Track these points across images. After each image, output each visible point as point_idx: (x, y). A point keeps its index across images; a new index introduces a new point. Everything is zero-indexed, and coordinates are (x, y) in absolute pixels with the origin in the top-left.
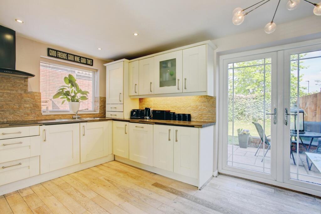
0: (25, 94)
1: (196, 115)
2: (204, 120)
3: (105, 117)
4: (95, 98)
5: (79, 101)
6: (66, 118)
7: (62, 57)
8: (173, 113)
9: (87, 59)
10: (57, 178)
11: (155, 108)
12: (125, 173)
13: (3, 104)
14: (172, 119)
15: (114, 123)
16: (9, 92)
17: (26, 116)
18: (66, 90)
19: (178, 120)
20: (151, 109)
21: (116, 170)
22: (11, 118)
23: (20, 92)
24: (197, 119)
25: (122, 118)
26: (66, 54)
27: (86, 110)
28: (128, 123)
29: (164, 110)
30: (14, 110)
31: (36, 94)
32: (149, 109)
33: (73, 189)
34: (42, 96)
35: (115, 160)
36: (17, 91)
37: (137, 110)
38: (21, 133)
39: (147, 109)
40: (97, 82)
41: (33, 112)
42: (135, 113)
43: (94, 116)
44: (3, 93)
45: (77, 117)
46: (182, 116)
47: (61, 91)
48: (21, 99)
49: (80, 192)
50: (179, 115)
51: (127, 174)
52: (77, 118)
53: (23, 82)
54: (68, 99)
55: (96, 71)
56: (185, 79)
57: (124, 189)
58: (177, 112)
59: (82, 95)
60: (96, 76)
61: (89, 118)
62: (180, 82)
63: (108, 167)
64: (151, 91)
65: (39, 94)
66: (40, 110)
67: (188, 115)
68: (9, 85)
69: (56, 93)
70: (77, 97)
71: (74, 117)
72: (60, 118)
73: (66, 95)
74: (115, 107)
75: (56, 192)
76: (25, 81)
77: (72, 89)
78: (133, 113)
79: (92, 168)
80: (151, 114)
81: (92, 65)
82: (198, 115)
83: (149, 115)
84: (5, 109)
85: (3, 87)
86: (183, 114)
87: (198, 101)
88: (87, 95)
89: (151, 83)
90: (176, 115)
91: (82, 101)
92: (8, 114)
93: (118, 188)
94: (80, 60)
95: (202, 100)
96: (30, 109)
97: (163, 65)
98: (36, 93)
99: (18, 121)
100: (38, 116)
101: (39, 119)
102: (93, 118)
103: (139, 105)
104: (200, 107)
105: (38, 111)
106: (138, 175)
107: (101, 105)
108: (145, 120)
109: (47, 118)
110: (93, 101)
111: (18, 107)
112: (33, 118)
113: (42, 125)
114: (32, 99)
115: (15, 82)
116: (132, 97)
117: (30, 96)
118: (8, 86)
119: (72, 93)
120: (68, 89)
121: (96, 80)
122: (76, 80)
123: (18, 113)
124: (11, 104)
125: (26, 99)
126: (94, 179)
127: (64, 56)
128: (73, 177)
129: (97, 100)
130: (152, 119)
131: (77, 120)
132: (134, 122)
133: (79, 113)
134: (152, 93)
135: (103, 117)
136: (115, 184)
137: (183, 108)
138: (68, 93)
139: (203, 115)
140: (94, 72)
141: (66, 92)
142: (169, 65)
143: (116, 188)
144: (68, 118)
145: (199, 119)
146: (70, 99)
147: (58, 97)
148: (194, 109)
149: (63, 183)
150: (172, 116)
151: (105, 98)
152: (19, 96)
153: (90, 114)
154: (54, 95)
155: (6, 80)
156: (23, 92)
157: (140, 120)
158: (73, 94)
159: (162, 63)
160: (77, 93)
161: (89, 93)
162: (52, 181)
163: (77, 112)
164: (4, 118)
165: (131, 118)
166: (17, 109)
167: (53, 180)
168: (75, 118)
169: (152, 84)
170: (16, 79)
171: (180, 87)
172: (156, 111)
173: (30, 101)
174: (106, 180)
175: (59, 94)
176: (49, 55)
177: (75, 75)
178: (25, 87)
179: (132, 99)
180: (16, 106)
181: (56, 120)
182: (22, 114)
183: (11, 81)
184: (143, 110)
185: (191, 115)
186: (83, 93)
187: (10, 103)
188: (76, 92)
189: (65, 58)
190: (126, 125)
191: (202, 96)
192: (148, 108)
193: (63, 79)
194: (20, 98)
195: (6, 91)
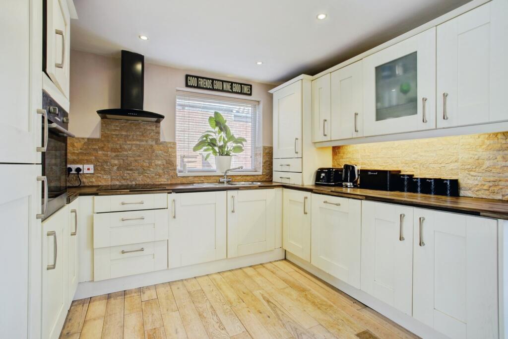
0: (156, 146)
1: (476, 182)
2: (503, 196)
3: (272, 181)
4: (255, 148)
5: (231, 155)
6: (210, 181)
7: (205, 87)
8: (408, 175)
9: (243, 86)
10: (192, 278)
11: (364, 166)
12: (302, 290)
13: (132, 160)
14: (406, 189)
15: (284, 193)
16: (138, 143)
17: (157, 178)
18: (211, 137)
19: (422, 192)
20: (357, 168)
21: (285, 281)
22: (140, 180)
23: (151, 142)
24: (478, 193)
25: (298, 183)
26: (211, 81)
27: (239, 168)
28: (310, 193)
29: (386, 169)
30: (143, 169)
31: (169, 145)
32: (353, 167)
33: (209, 306)
34: (177, 147)
35: (285, 259)
36: (147, 142)
37: (329, 169)
38: (143, 203)
39: (347, 167)
40: (259, 122)
41: (166, 172)
42: (323, 175)
43: (253, 178)
44: (132, 145)
45: (225, 180)
46: (433, 183)
47: (205, 139)
48: (152, 153)
49: (217, 316)
50: (423, 180)
51: (306, 295)
52: (225, 182)
53: (154, 128)
54: (215, 152)
55: (257, 103)
56: (445, 96)
57: (296, 329)
58: (419, 174)
59: (234, 145)
60: (257, 113)
61: (243, 183)
62: (430, 105)
63: (272, 272)
64: (356, 131)
65: (173, 144)
66: (175, 169)
67: (451, 181)
68: (138, 133)
69: (197, 143)
70: (228, 148)
71: (222, 180)
72: (202, 182)
73: (211, 146)
74: (288, 164)
75: (184, 304)
76: (156, 127)
77: (220, 135)
78: (321, 176)
79: (245, 270)
80: (357, 176)
81: (250, 94)
82: (484, 183)
83: (352, 180)
84: (134, 168)
85: (131, 136)
86: (435, 180)
87: (484, 147)
88: (242, 144)
89: (356, 114)
90: (417, 182)
91: (234, 154)
92: (137, 174)
93: (284, 325)
94: (232, 88)
95: (499, 145)
96: (162, 167)
97: (384, 72)
98: (170, 143)
99: (148, 185)
100: (173, 178)
101: (174, 182)
102: (250, 183)
103: (333, 159)
104: (487, 164)
105: (172, 170)
106: (326, 299)
107: (264, 160)
108: (344, 190)
109: (184, 181)
110: (253, 155)
111: (148, 164)
112: (165, 180)
113: (171, 193)
114: (165, 152)
115: (145, 129)
116: (318, 145)
117: (162, 148)
118: (137, 135)
119: (220, 141)
120: (214, 136)
121: (257, 119)
122: (226, 121)
123: (148, 174)
124: (140, 160)
125: (158, 152)
126: (244, 293)
127: (208, 84)
128: (214, 281)
129: (258, 152)
130: (358, 188)
131: (226, 185)
132: (322, 192)
133: (230, 173)
134: (359, 135)
135: (267, 181)
136: (279, 312)
137: (435, 166)
138: (214, 142)
139: (502, 183)
140: (255, 107)
141: (211, 140)
142: (399, 71)
143: (280, 322)
144: (213, 181)
145: (487, 192)
146: (218, 151)
147: (201, 149)
148: (469, 166)
149: (197, 290)
150: (406, 183)
151: (271, 149)
152: (149, 148)
153: (248, 176)
154: (194, 145)
155: (135, 126)
156: (154, 143)
157: (333, 189)
158: (221, 143)
159: (379, 69)
160: (227, 142)
161: (246, 141)
162: (185, 282)
163: (226, 172)
164: (132, 179)
165: (316, 185)
166: (147, 167)
167: (186, 280)
168: (223, 183)
169: (359, 117)
170: (146, 124)
171: (430, 116)
172: (367, 171)
173: (162, 156)
174: (264, 298)
175: (201, 144)
176: (187, 85)
177: (233, 116)
178: (157, 135)
179: (317, 148)
180: (146, 164)
181: (194, 184)
182: (153, 175)
183: (141, 128)
184: (341, 170)
185: (460, 181)
186: (236, 141)
187: (139, 158)
188: (226, 139)
189: (209, 87)
190: (306, 198)
191: (496, 135)
192: (350, 166)
193: (208, 120)
194: (150, 152)
195: (134, 142)
